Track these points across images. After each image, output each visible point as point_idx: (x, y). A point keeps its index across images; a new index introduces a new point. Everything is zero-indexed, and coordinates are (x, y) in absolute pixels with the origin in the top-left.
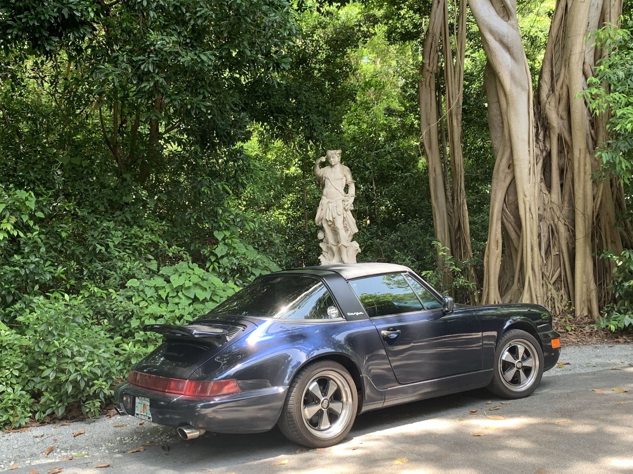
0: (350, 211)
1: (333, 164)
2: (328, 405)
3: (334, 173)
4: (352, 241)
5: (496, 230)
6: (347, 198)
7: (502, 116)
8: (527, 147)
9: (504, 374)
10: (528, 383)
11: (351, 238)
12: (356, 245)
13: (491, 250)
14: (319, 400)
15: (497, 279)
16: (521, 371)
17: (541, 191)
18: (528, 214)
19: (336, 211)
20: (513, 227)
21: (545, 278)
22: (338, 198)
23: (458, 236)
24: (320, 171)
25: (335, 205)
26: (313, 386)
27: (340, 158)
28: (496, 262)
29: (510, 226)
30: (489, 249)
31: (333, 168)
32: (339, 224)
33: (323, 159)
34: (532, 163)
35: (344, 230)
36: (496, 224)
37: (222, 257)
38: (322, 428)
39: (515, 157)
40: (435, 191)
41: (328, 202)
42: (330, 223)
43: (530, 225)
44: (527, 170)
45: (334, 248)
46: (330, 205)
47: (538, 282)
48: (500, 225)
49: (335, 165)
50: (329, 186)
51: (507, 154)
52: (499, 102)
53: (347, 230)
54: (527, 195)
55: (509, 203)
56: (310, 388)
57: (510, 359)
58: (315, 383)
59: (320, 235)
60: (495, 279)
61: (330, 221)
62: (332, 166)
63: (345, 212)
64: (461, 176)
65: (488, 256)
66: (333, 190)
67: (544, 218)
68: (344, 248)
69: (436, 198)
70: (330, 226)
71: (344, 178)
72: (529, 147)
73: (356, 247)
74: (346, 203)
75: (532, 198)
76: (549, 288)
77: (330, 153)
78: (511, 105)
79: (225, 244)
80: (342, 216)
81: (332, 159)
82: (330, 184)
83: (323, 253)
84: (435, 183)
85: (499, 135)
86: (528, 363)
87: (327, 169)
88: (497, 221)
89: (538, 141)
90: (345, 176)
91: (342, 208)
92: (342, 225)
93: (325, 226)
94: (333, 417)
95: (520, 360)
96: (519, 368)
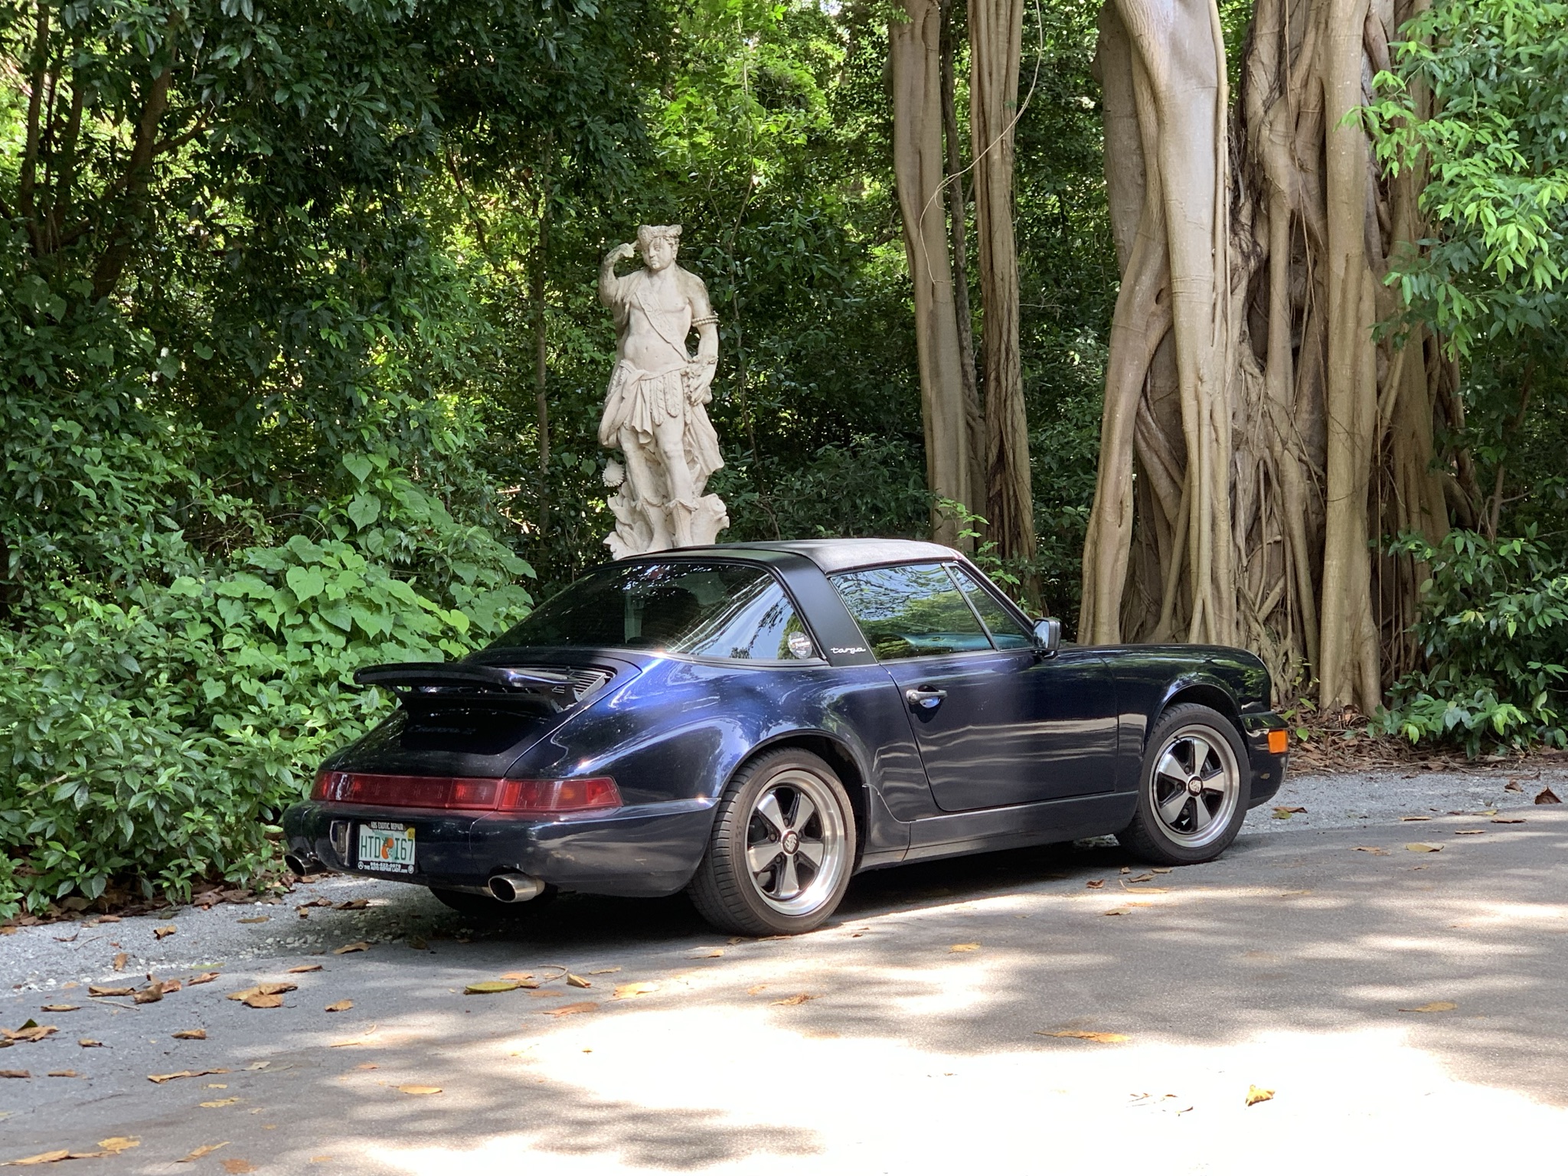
0: (702, 407)
1: (657, 266)
2: (797, 846)
3: (659, 292)
4: (706, 491)
5: (1119, 472)
6: (694, 366)
7: (1143, 155)
8: (1209, 244)
9: (1161, 805)
10: (1213, 828)
11: (702, 485)
12: (716, 506)
13: (1104, 529)
14: (777, 833)
15: (1117, 606)
16: (1198, 799)
17: (1241, 366)
18: (1205, 430)
19: (662, 404)
20: (1163, 463)
21: (1242, 607)
22: (670, 367)
23: (998, 487)
24: (615, 286)
25: (661, 386)
26: (767, 803)
27: (676, 248)
28: (1116, 560)
29: (1155, 459)
30: (1098, 523)
31: (655, 278)
32: (672, 442)
33: (628, 250)
34: (1220, 290)
35: (684, 462)
36: (1120, 455)
37: (366, 529)
38: (783, 894)
39: (1177, 270)
40: (934, 349)
41: (640, 379)
42: (643, 440)
43: (1211, 460)
44: (1207, 309)
45: (654, 515)
46: (646, 387)
47: (1225, 615)
48: (1129, 458)
49: (662, 268)
50: (643, 332)
51: (1155, 261)
52: (1136, 114)
53: (692, 462)
54: (1205, 378)
55: (1157, 397)
56: (761, 807)
57: (1177, 772)
58: (771, 797)
59: (612, 475)
60: (1111, 608)
61: (645, 432)
62: (651, 271)
63: (688, 407)
64: (1010, 312)
65: (1095, 544)
66: (655, 342)
67: (1247, 442)
68: (683, 513)
69: (936, 373)
70: (642, 447)
71: (688, 308)
72: (1214, 246)
73: (716, 513)
74: (694, 383)
75: (1218, 385)
76: (1255, 633)
77: (649, 232)
78: (1168, 127)
79: (373, 492)
80: (680, 418)
81: (653, 252)
82: (645, 324)
83: (618, 527)
84: (934, 329)
85: (1134, 206)
86: (1216, 782)
87: (637, 280)
88: (1122, 444)
89: (1238, 228)
90: (691, 303)
91: (680, 397)
92: (680, 447)
93: (628, 447)
94: (806, 872)
95: (1197, 773)
96: (1196, 794)
